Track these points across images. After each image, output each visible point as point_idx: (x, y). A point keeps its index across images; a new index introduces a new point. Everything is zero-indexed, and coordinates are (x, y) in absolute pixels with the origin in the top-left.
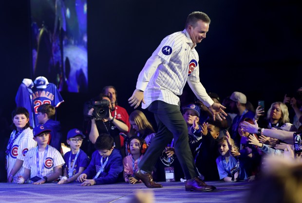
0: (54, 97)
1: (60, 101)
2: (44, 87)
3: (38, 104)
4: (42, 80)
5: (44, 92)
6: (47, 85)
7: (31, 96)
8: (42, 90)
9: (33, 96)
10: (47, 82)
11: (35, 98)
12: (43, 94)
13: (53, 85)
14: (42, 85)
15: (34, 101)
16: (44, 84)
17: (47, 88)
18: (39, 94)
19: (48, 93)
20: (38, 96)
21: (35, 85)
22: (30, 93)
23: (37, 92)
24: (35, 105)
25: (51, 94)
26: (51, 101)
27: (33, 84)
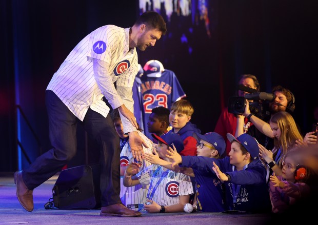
0: (172, 90)
1: (180, 96)
2: (158, 75)
3: (149, 99)
4: (155, 65)
5: (157, 82)
6: (163, 72)
7: (139, 88)
8: (155, 79)
9: (141, 88)
10: (162, 69)
11: (145, 90)
12: (157, 86)
13: (171, 72)
14: (154, 72)
15: (143, 95)
16: (158, 70)
17: (162, 76)
18: (151, 85)
19: (163, 83)
20: (149, 89)
21: (146, 73)
22: (138, 84)
23: (148, 82)
24: (145, 101)
25: (168, 85)
26: (168, 96)
27: (142, 71)
